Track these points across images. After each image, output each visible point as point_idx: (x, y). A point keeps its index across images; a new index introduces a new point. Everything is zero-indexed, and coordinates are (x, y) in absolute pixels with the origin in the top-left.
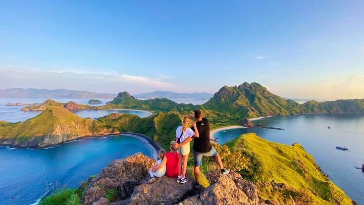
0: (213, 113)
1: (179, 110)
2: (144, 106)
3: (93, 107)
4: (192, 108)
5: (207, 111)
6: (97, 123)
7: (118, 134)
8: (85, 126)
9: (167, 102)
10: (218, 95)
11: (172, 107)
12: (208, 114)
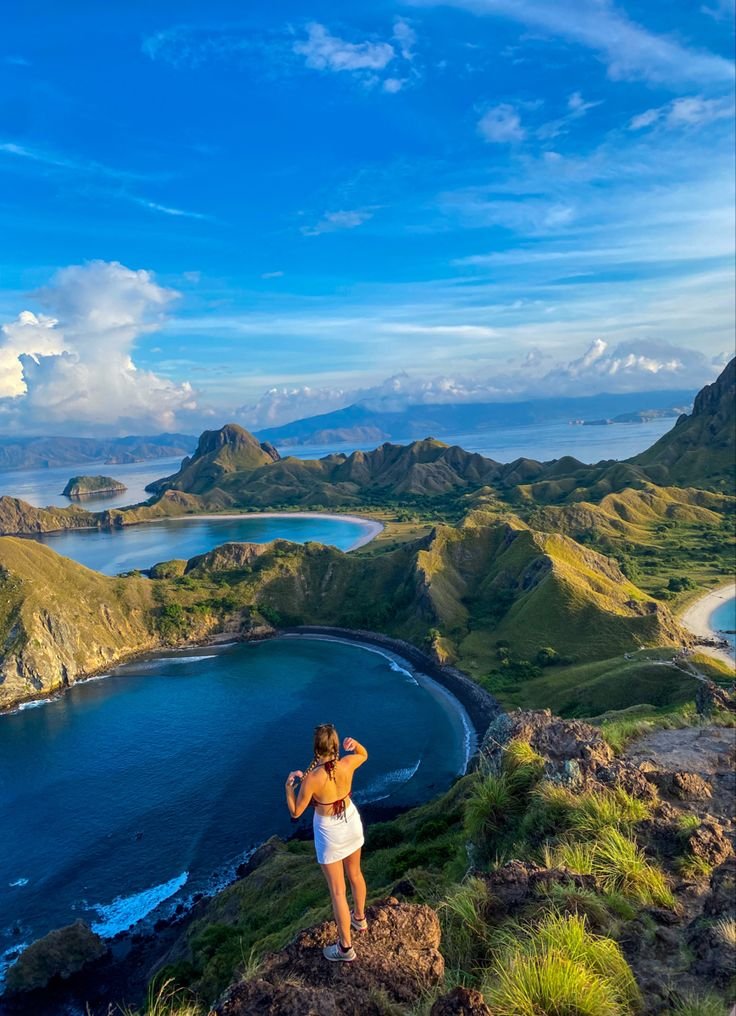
0: (699, 500)
1: (508, 496)
2: (329, 490)
3: (103, 516)
4: (580, 484)
5: (665, 496)
6: (171, 594)
7: (266, 636)
8: (127, 609)
9: (441, 461)
10: (715, 400)
11: (473, 487)
12: (670, 511)
